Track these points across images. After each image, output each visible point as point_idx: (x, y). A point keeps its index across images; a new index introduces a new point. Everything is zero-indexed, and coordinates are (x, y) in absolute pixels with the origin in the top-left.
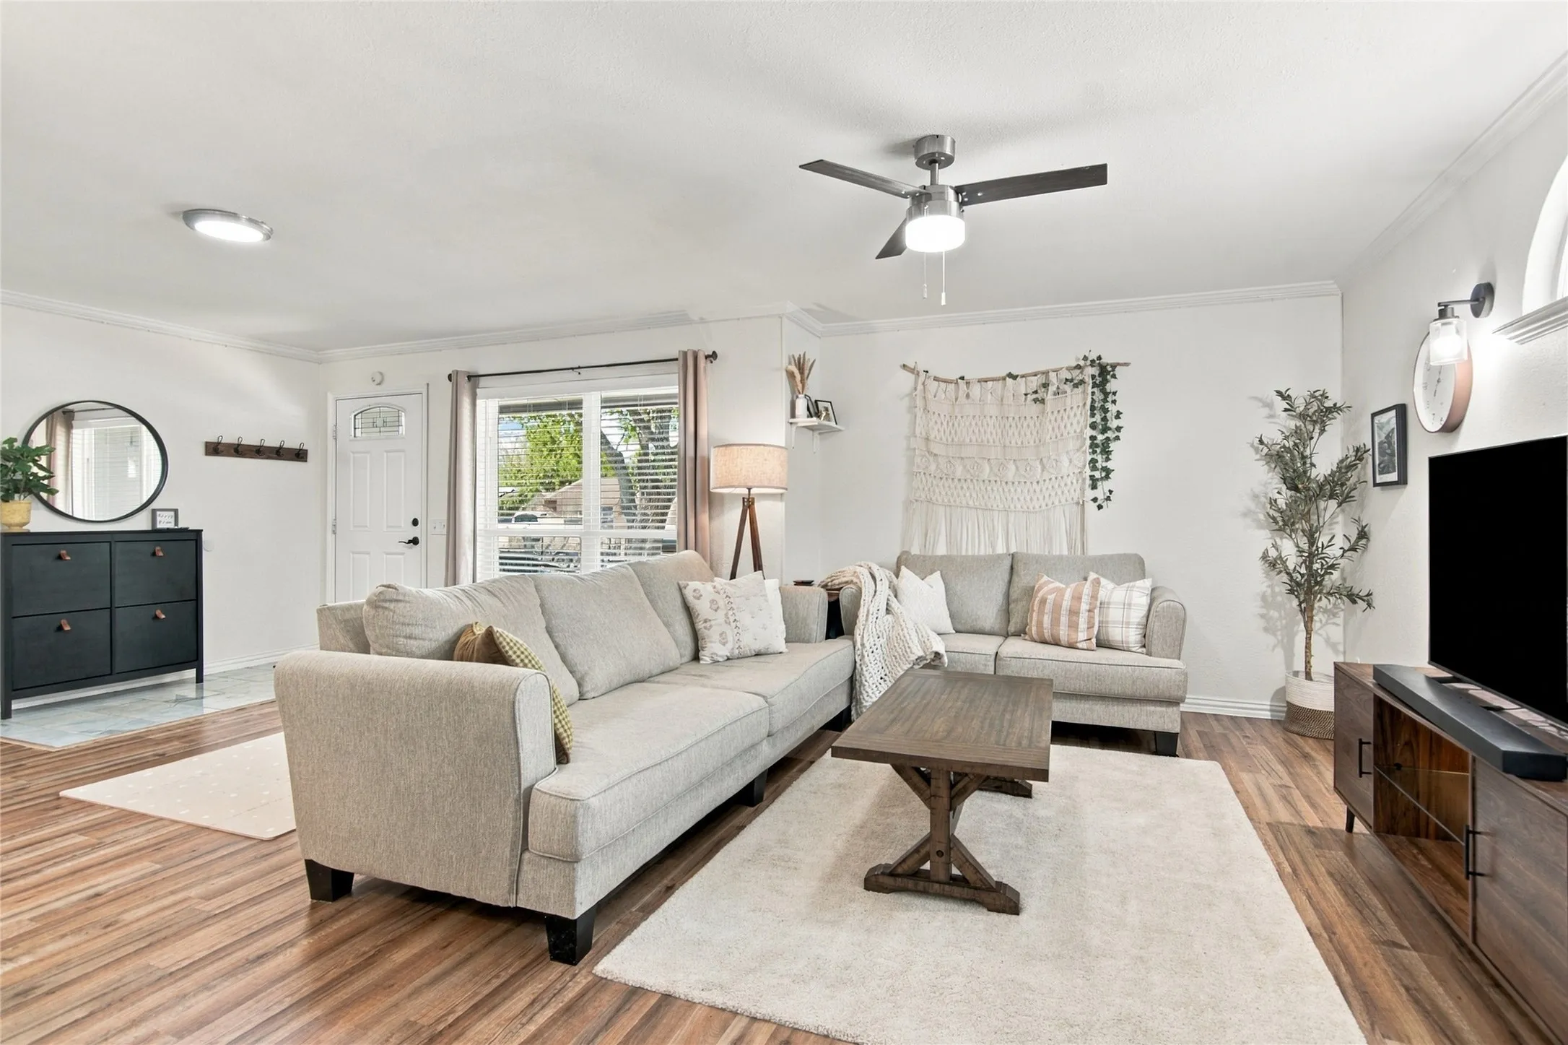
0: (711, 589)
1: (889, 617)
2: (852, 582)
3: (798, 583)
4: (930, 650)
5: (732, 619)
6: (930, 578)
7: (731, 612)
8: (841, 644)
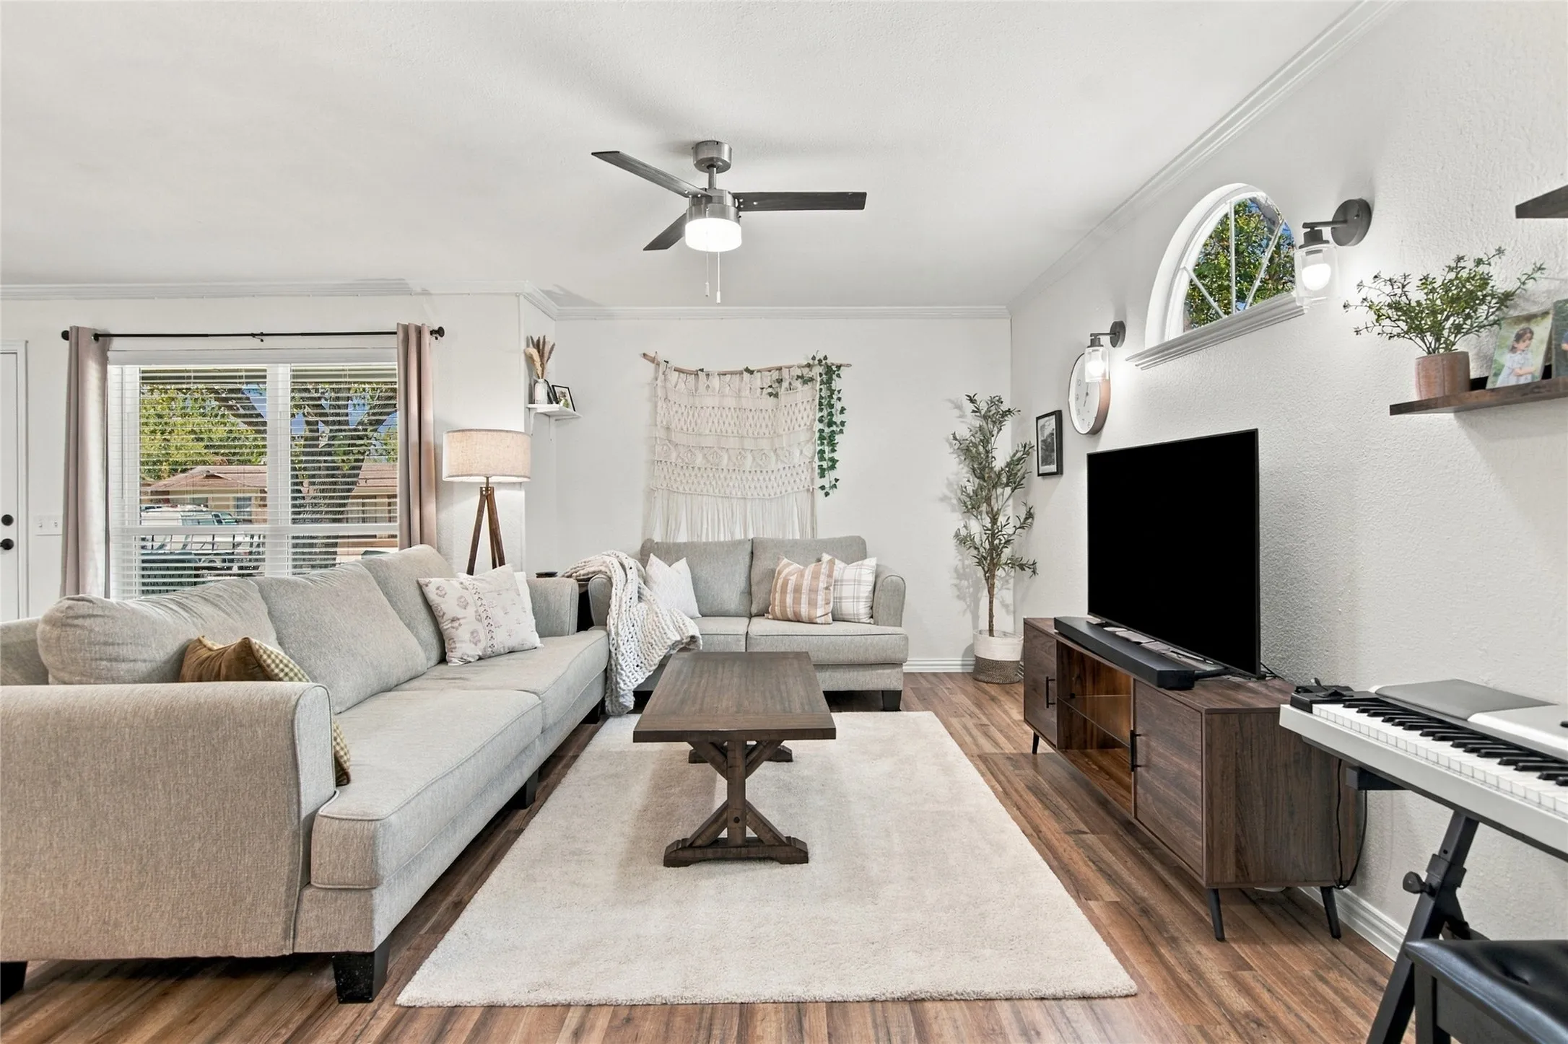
0: (457, 585)
1: (642, 604)
2: (600, 572)
3: (540, 575)
4: (686, 635)
5: (484, 615)
6: (677, 565)
7: (482, 609)
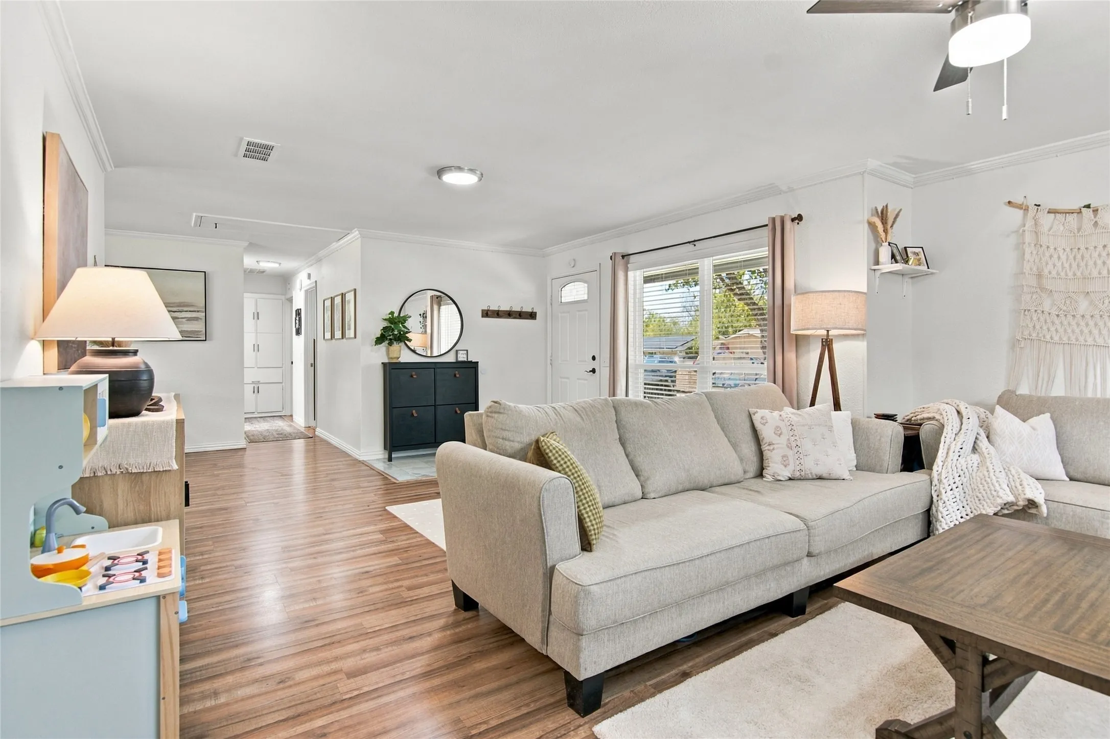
0: (778, 417)
1: (975, 457)
2: (933, 418)
3: (879, 416)
4: (1023, 496)
5: (794, 444)
6: (1034, 421)
7: (793, 439)
8: (918, 477)
